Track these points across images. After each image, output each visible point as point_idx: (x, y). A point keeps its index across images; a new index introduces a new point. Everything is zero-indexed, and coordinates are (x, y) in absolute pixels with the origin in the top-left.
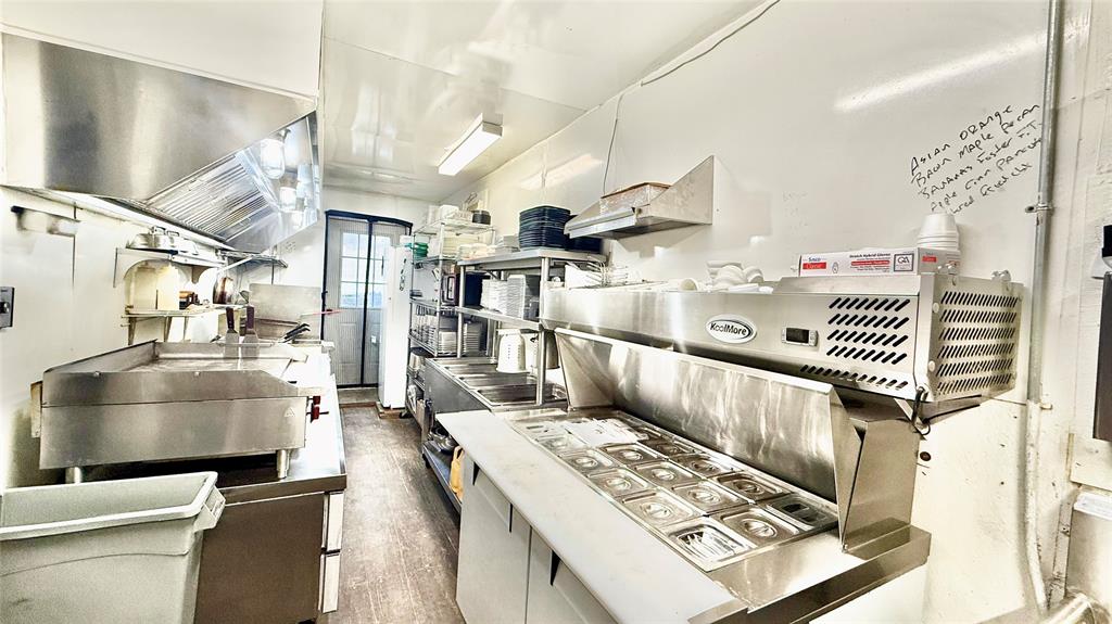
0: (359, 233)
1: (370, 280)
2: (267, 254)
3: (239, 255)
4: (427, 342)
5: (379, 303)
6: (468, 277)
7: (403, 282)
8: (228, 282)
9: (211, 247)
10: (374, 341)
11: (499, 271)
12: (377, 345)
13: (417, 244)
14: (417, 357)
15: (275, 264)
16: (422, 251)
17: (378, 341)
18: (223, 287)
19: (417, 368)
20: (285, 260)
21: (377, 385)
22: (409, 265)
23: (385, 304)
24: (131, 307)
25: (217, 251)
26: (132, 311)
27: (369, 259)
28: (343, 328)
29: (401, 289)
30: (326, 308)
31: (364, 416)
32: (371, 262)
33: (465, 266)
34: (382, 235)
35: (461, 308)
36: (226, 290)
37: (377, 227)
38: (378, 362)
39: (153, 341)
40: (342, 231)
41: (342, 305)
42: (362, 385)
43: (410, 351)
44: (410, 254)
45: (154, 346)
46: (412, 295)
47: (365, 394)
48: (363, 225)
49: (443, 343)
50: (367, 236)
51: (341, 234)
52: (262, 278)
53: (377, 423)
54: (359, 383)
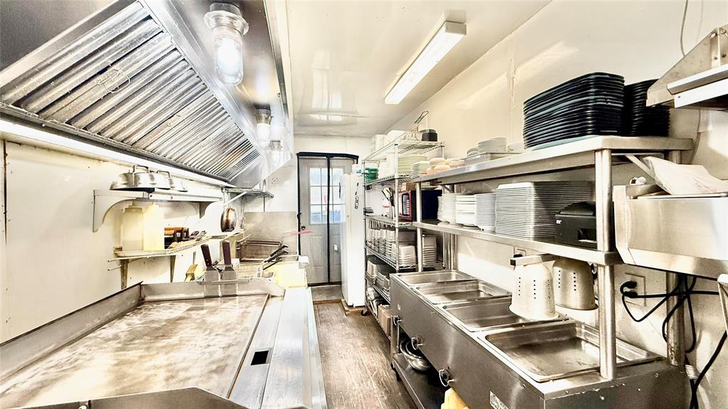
0: (320, 167)
1: (330, 203)
2: (257, 188)
3: (237, 191)
4: (384, 254)
5: (339, 219)
6: (424, 193)
7: (357, 201)
8: (231, 212)
9: (217, 186)
10: (336, 248)
11: (452, 185)
12: (338, 252)
13: (367, 169)
14: (375, 265)
15: (265, 195)
16: (372, 175)
17: (339, 248)
18: (227, 216)
19: (375, 276)
20: (271, 192)
21: (340, 283)
22: (361, 188)
23: (343, 219)
24: (120, 249)
25: (222, 189)
26: (121, 253)
27: (329, 186)
28: (313, 241)
29: (356, 207)
30: (302, 225)
31: (333, 312)
32: (331, 188)
33: (420, 183)
34: (338, 167)
35: (419, 223)
36: (229, 218)
37: (333, 162)
38: (340, 264)
39: (139, 284)
40: (309, 167)
41: (312, 222)
42: (330, 283)
43: (367, 258)
44: (361, 180)
45: (141, 288)
46: (365, 212)
47: (331, 291)
48: (324, 161)
49: (403, 257)
50: (327, 169)
51: (309, 170)
52: (256, 207)
53: (344, 321)
54: (327, 281)
